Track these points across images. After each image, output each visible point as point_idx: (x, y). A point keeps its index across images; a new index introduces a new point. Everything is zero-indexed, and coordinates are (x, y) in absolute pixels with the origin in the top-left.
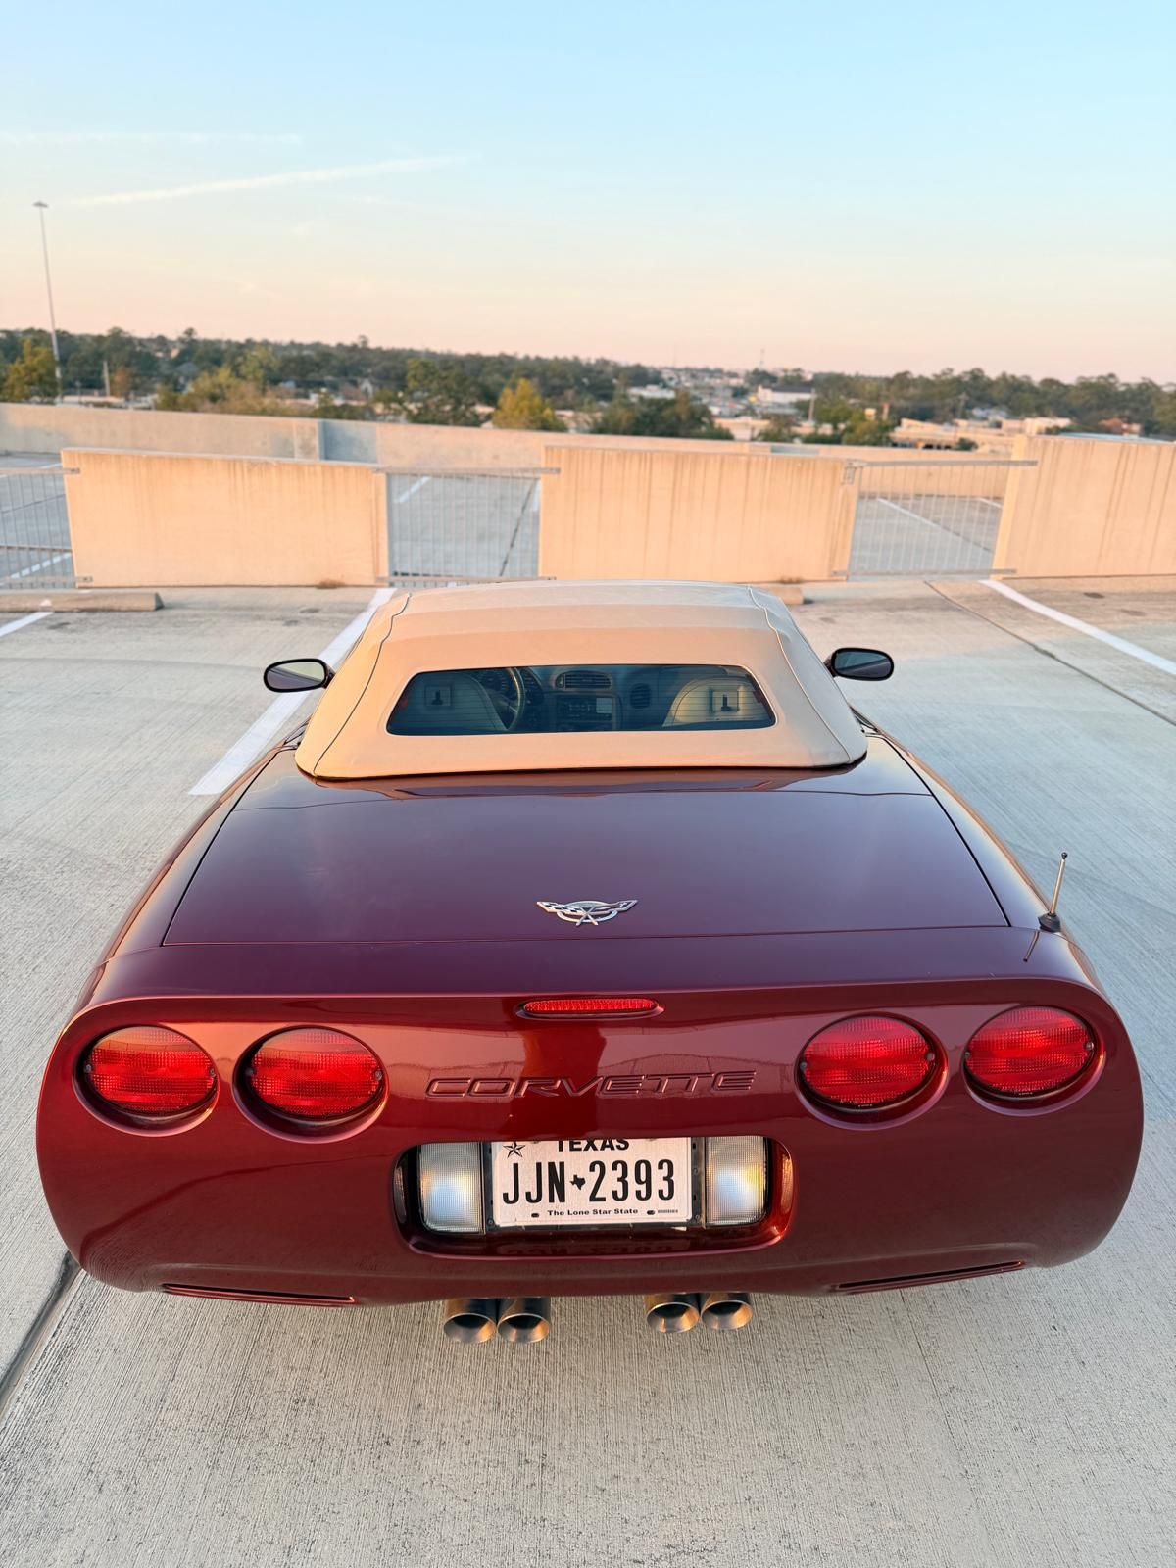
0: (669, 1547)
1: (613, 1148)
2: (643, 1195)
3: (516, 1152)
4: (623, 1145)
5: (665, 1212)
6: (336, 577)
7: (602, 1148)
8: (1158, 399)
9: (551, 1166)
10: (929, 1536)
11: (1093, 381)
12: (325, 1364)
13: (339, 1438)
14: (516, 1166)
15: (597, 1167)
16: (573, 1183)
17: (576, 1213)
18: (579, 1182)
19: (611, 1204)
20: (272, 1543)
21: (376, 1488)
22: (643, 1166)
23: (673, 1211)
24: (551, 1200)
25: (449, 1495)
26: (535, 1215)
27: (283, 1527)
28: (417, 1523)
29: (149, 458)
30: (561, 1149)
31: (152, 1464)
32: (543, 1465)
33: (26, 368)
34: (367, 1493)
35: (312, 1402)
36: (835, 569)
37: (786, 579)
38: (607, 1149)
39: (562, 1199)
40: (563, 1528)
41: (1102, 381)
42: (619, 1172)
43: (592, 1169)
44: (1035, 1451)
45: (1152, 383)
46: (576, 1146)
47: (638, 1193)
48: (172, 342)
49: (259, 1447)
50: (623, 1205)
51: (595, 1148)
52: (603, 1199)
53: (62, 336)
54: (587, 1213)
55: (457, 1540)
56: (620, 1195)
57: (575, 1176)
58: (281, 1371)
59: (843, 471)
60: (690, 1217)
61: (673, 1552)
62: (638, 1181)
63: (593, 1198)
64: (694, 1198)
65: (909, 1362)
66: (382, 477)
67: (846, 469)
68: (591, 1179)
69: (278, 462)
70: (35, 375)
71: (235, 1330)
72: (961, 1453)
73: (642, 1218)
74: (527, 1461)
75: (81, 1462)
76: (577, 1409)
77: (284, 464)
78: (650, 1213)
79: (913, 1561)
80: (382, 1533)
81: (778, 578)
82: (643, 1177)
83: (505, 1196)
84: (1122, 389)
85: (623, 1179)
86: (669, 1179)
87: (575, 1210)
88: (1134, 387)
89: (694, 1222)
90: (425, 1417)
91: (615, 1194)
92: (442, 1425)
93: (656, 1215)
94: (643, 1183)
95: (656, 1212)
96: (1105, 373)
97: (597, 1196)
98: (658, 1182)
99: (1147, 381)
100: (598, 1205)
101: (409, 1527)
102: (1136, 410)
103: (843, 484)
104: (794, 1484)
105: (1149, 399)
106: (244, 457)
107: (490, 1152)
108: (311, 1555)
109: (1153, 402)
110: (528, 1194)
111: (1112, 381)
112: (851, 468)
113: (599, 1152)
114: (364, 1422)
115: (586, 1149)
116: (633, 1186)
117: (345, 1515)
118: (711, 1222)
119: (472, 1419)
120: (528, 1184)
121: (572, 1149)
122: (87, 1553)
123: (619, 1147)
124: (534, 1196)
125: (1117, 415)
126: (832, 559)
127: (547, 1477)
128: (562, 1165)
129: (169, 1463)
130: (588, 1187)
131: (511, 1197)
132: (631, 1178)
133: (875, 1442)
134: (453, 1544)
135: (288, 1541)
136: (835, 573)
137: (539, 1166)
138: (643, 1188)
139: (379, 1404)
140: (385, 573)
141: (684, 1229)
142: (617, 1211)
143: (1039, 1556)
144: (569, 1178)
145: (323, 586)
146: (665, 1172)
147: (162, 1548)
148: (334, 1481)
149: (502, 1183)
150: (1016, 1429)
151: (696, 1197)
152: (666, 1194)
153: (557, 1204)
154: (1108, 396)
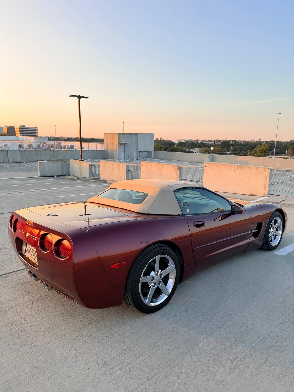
6: (254, 193)
14: (28, 247)
22: (35, 252)
29: (220, 164)
33: (261, 149)
43: (32, 250)
53: (278, 142)
66: (269, 170)
68: (32, 252)
69: (245, 166)
70: (263, 150)
77: (247, 166)
78: (34, 260)
97: (32, 255)
106: (238, 165)
131: (27, 251)
140: (266, 193)
145: (251, 195)
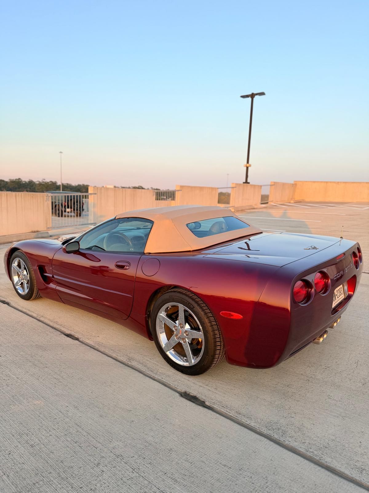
8: (35, 185)
11: (14, 180)
36: (48, 227)
37: (33, 231)
41: (17, 180)
45: (32, 181)
59: (46, 197)
67: (46, 196)
81: (31, 231)
84: (24, 182)
88: (27, 182)
96: (17, 178)
99: (31, 180)
102: (30, 188)
103: (46, 201)
105: (32, 186)
109: (34, 186)
111: (20, 180)
112: (48, 196)
125: (25, 190)
126: (47, 224)
136: (48, 228)
154: (21, 185)
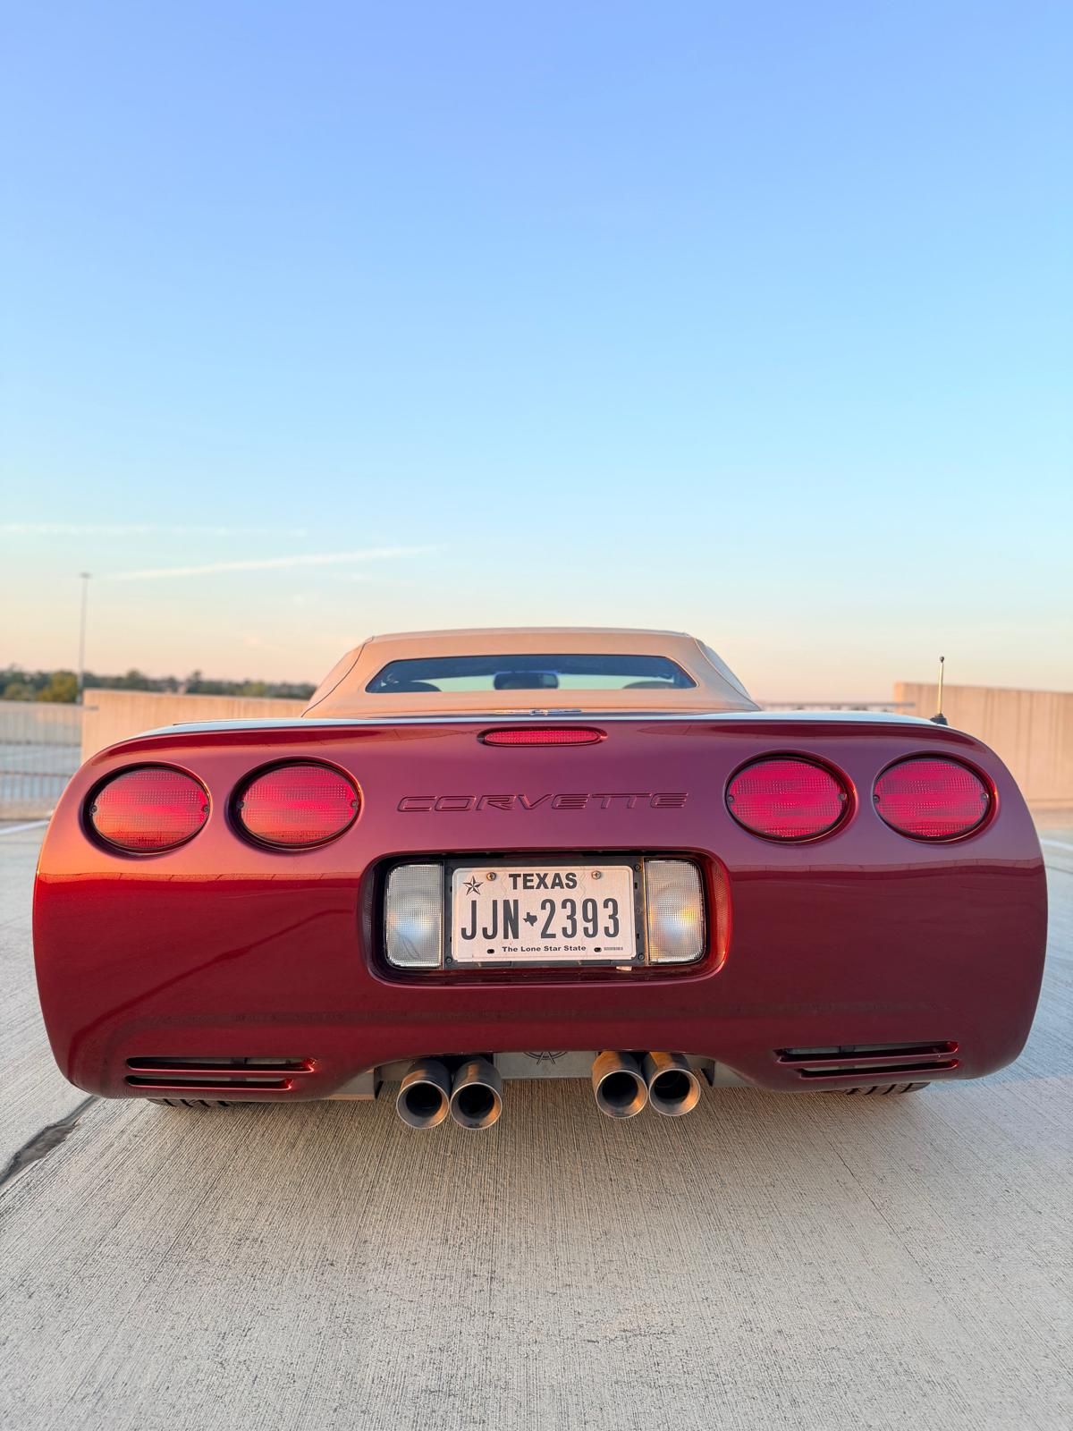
0: (624, 1331)
1: (562, 887)
2: (591, 932)
3: (474, 890)
4: (571, 884)
5: (611, 949)
7: (553, 887)
9: (506, 903)
10: (898, 1322)
12: (271, 1217)
13: (281, 1262)
14: (474, 903)
15: (548, 905)
16: (526, 920)
17: (528, 949)
18: (531, 919)
19: (561, 941)
20: (206, 1330)
21: (318, 1294)
22: (590, 905)
23: (619, 949)
24: (506, 937)
25: (394, 1298)
26: (491, 951)
27: (220, 1320)
28: (360, 1316)
30: (515, 887)
31: (86, 1281)
32: (492, 1278)
34: (308, 1297)
35: (255, 1240)
38: (557, 888)
39: (516, 936)
40: (513, 1319)
42: (568, 911)
43: (543, 907)
44: (999, 1266)
46: (529, 884)
47: (586, 930)
48: (181, 684)
49: (198, 1268)
50: (572, 942)
51: (546, 887)
52: (553, 936)
54: (538, 949)
55: (401, 1327)
56: (569, 932)
57: (528, 914)
58: (226, 1221)
60: (634, 955)
61: (628, 1334)
62: (586, 919)
63: (544, 935)
64: (638, 936)
65: (863, 1213)
68: (542, 916)
71: (182, 1198)
72: (923, 1268)
73: (590, 955)
74: (475, 1276)
75: (12, 1279)
76: (527, 1242)
78: (598, 950)
79: (882, 1339)
80: (322, 1322)
82: (590, 916)
83: (464, 931)
85: (571, 917)
86: (613, 917)
87: (528, 947)
89: (638, 962)
90: (370, 1248)
91: (564, 930)
92: (388, 1253)
93: (603, 952)
94: (591, 920)
95: (603, 949)
97: (548, 932)
98: (604, 920)
100: (549, 942)
101: (351, 1318)
104: (753, 1289)
107: (451, 890)
108: (247, 1338)
110: (485, 930)
113: (550, 889)
114: (308, 1252)
115: (538, 887)
116: (581, 924)
117: (284, 1311)
118: (653, 960)
119: (418, 1248)
120: (484, 920)
121: (525, 887)
122: (10, 1338)
123: (568, 885)
124: (490, 932)
127: (495, 1285)
128: (516, 902)
129: (103, 1279)
130: (540, 924)
131: (469, 933)
132: (579, 916)
133: (835, 1262)
134: (398, 1329)
135: (224, 1328)
137: (495, 903)
138: (590, 925)
139: (324, 1240)
141: (628, 969)
142: (566, 948)
143: (1015, 1335)
144: (522, 915)
146: (610, 910)
147: (90, 1334)
148: (275, 1289)
149: (461, 919)
150: (978, 1252)
151: (639, 936)
152: (611, 931)
153: (511, 942)
